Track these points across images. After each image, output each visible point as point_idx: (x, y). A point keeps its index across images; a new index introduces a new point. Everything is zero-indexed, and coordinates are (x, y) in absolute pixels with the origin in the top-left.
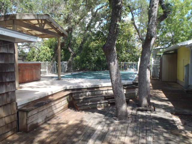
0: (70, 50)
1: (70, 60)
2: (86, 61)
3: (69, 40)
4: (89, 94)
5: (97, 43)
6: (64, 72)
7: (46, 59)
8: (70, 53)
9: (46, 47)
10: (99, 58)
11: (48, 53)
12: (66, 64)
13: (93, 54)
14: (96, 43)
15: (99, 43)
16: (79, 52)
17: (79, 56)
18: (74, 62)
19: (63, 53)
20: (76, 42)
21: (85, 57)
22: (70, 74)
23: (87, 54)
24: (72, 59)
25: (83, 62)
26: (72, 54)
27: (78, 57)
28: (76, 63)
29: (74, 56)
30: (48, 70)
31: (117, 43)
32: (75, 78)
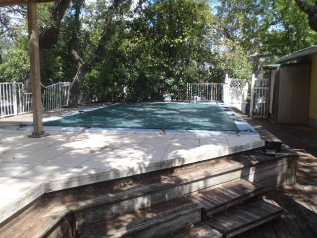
0: (77, 57)
1: (76, 77)
2: (114, 81)
3: (71, 32)
4: (143, 205)
5: (137, 41)
6: (62, 107)
7: (18, 78)
8: (77, 62)
9: (19, 51)
10: (142, 75)
11: (25, 63)
12: (67, 88)
13: (127, 66)
14: (135, 42)
15: (140, 43)
16: (96, 59)
17: (98, 70)
18: (85, 83)
19: (60, 64)
20: (91, 40)
21: (112, 73)
22: (77, 112)
23: (115, 65)
24: (82, 77)
25: (106, 83)
26: (80, 65)
27: (94, 73)
28: (91, 86)
29: (86, 69)
30: (18, 103)
31: (181, 41)
32: (89, 128)
